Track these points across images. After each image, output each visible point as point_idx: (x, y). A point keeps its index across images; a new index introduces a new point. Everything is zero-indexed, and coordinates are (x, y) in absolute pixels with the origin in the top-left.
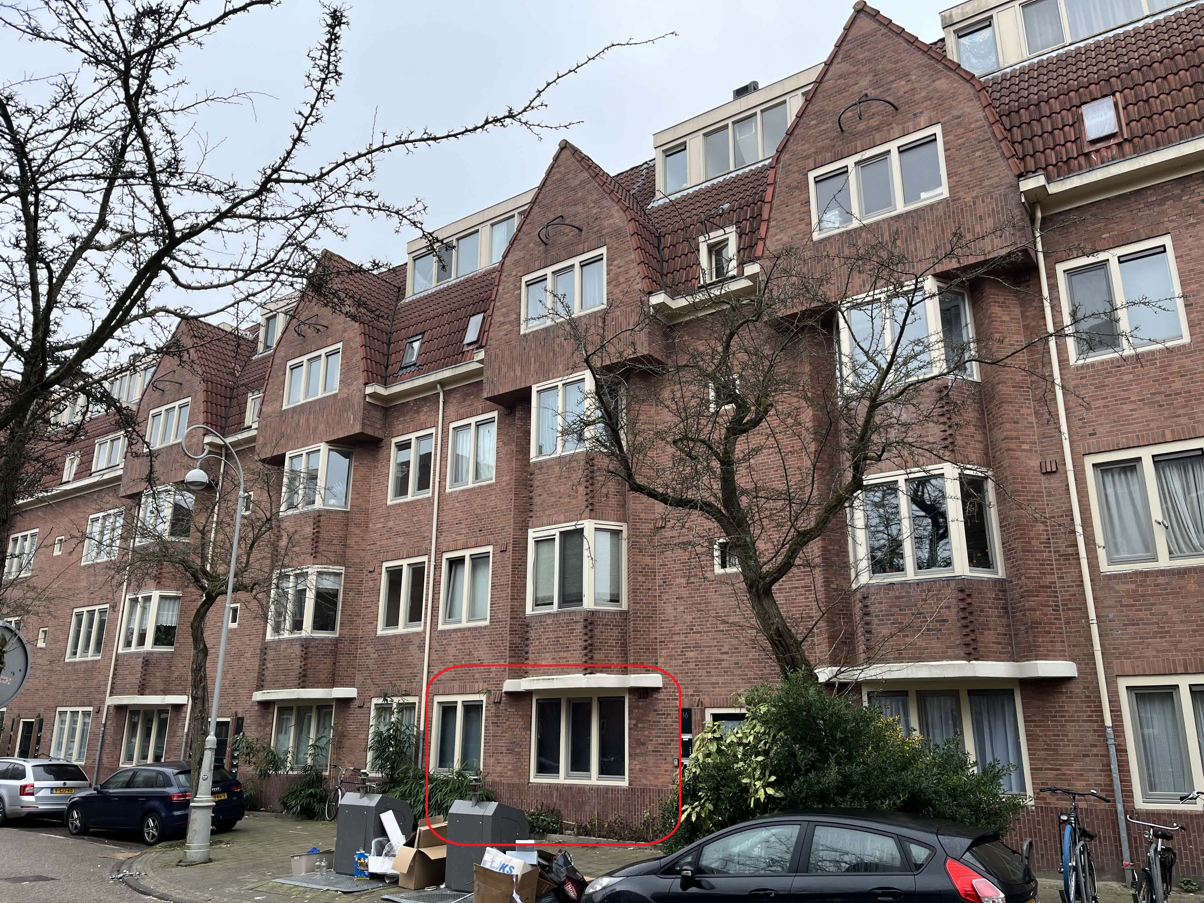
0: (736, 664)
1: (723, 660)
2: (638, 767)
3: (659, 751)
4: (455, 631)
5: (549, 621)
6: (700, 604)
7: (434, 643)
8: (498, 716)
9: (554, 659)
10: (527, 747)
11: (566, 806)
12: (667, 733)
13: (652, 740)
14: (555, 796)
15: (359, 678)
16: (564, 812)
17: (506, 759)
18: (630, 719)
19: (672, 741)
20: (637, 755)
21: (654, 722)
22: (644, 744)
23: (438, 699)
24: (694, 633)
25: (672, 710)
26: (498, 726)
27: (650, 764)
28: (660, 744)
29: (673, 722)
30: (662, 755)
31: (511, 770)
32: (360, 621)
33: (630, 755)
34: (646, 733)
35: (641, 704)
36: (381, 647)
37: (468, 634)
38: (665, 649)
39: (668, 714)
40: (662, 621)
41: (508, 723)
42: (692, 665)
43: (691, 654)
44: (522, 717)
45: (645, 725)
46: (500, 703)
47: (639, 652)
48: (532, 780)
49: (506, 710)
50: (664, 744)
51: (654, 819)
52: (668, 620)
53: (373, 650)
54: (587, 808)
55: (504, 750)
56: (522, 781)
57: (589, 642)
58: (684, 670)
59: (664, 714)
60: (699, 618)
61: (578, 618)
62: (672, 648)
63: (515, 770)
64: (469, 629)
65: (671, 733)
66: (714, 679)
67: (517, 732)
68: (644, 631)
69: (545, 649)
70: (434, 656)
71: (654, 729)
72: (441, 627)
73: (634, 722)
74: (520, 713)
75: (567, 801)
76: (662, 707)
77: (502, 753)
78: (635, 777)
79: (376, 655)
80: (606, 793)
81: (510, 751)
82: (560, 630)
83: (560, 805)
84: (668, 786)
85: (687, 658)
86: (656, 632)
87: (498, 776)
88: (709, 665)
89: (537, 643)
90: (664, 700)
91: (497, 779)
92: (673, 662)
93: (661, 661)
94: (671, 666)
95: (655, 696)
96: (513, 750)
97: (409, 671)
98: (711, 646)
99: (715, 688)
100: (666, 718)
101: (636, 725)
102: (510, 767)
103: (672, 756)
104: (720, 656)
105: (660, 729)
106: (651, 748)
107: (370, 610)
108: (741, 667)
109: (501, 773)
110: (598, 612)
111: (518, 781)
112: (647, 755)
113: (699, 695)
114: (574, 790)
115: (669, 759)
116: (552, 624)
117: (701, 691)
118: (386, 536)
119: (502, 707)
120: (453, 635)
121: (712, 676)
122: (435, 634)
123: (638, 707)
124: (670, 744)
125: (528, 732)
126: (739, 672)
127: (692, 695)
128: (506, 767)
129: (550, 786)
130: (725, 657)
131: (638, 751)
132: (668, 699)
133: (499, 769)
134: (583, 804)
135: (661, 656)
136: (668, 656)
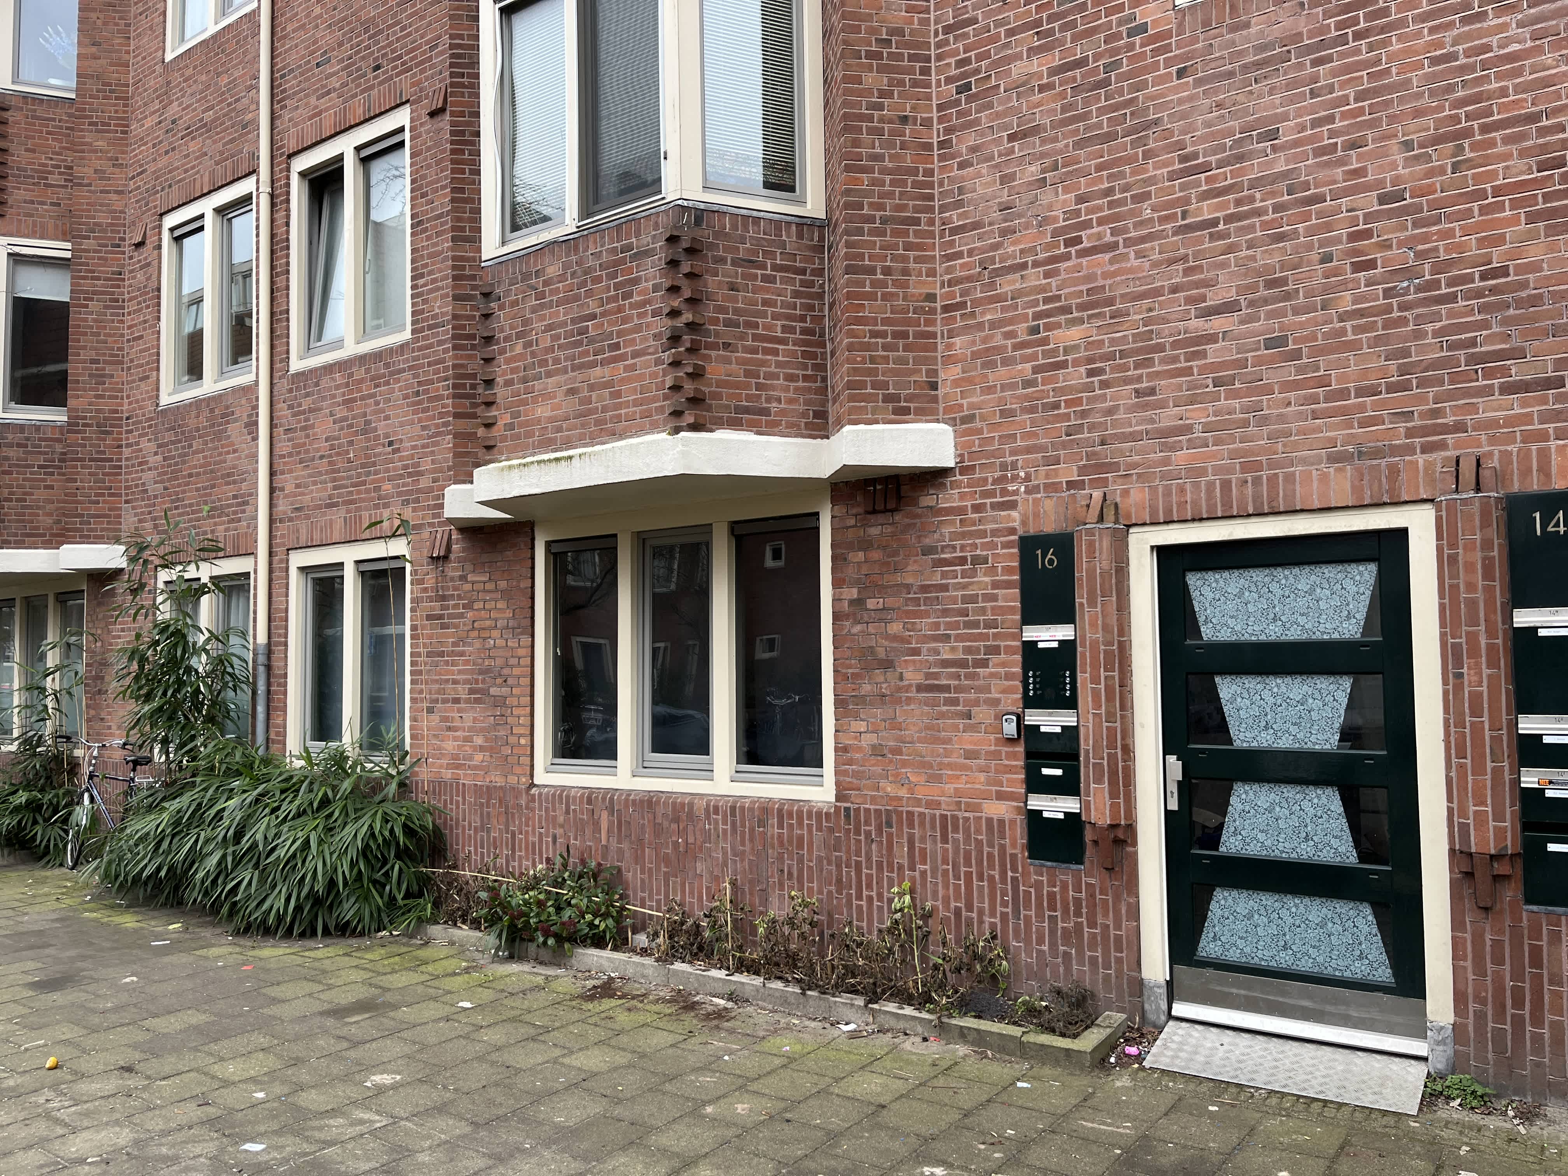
0: (1270, 344)
1: (1212, 339)
2: (868, 740)
3: (946, 689)
4: (329, 369)
5: (553, 270)
6: (1111, 137)
7: (283, 410)
8: (443, 598)
9: (572, 392)
10: (526, 681)
11: (638, 859)
12: (975, 624)
13: (916, 652)
14: (604, 826)
15: (129, 521)
16: (633, 875)
17: (468, 716)
18: (837, 583)
19: (996, 650)
20: (861, 700)
21: (925, 589)
22: (887, 664)
23: (299, 559)
24: (1084, 253)
25: (993, 546)
26: (444, 626)
27: (911, 732)
28: (946, 663)
29: (996, 585)
30: (955, 702)
31: (482, 749)
32: (121, 376)
33: (840, 703)
34: (895, 628)
35: (874, 531)
36: (169, 436)
37: (359, 373)
38: (966, 329)
39: (977, 560)
40: (954, 231)
41: (470, 615)
42: (1076, 376)
43: (1073, 335)
44: (506, 595)
45: (891, 602)
46: (446, 558)
47: (867, 347)
48: (540, 777)
49: (463, 578)
50: (963, 664)
51: (927, 916)
52: (976, 226)
53: (152, 446)
54: (700, 867)
55: (462, 691)
56: (512, 780)
57: (687, 317)
58: (1044, 394)
59: (962, 561)
60: (1109, 192)
61: (646, 239)
62: (993, 325)
63: (491, 749)
64: (362, 359)
65: (989, 625)
66: (1168, 417)
67: (496, 639)
68: (887, 271)
69: (543, 363)
70: (284, 447)
71: (926, 615)
72: (296, 365)
73: (854, 593)
74: (503, 584)
75: (641, 841)
76: (955, 536)
77: (456, 701)
78: (856, 774)
79: (159, 458)
80: (762, 823)
81: (479, 695)
82: (589, 293)
83: (620, 851)
84: (977, 808)
85: (1054, 352)
86: (932, 273)
87: (448, 767)
88: (1149, 362)
89: (519, 349)
90: (961, 511)
91: (448, 774)
92: (999, 375)
93: (948, 375)
94: (990, 390)
95: (927, 501)
96: (485, 692)
97: (230, 491)
98: (1157, 292)
99: (1173, 448)
100: (973, 573)
101: (858, 603)
102: (479, 741)
103: (996, 702)
104: (1196, 324)
105: (945, 612)
106: (913, 677)
107: (140, 345)
108: (1296, 355)
109: (455, 757)
110: (717, 212)
111: (499, 781)
112: (899, 701)
113: (1104, 482)
114: (660, 810)
115: (983, 714)
116: (562, 278)
117: (1113, 467)
118: (165, 146)
119: (453, 570)
120: (325, 382)
121: (1162, 404)
122: (283, 385)
123: (866, 545)
124: (984, 664)
125: (526, 640)
126: (1289, 372)
127: (1071, 485)
128: (468, 739)
129: (590, 796)
130: (1218, 324)
131: (866, 688)
132: (977, 508)
133: (450, 746)
134: (688, 854)
135: (949, 360)
136: (975, 355)
